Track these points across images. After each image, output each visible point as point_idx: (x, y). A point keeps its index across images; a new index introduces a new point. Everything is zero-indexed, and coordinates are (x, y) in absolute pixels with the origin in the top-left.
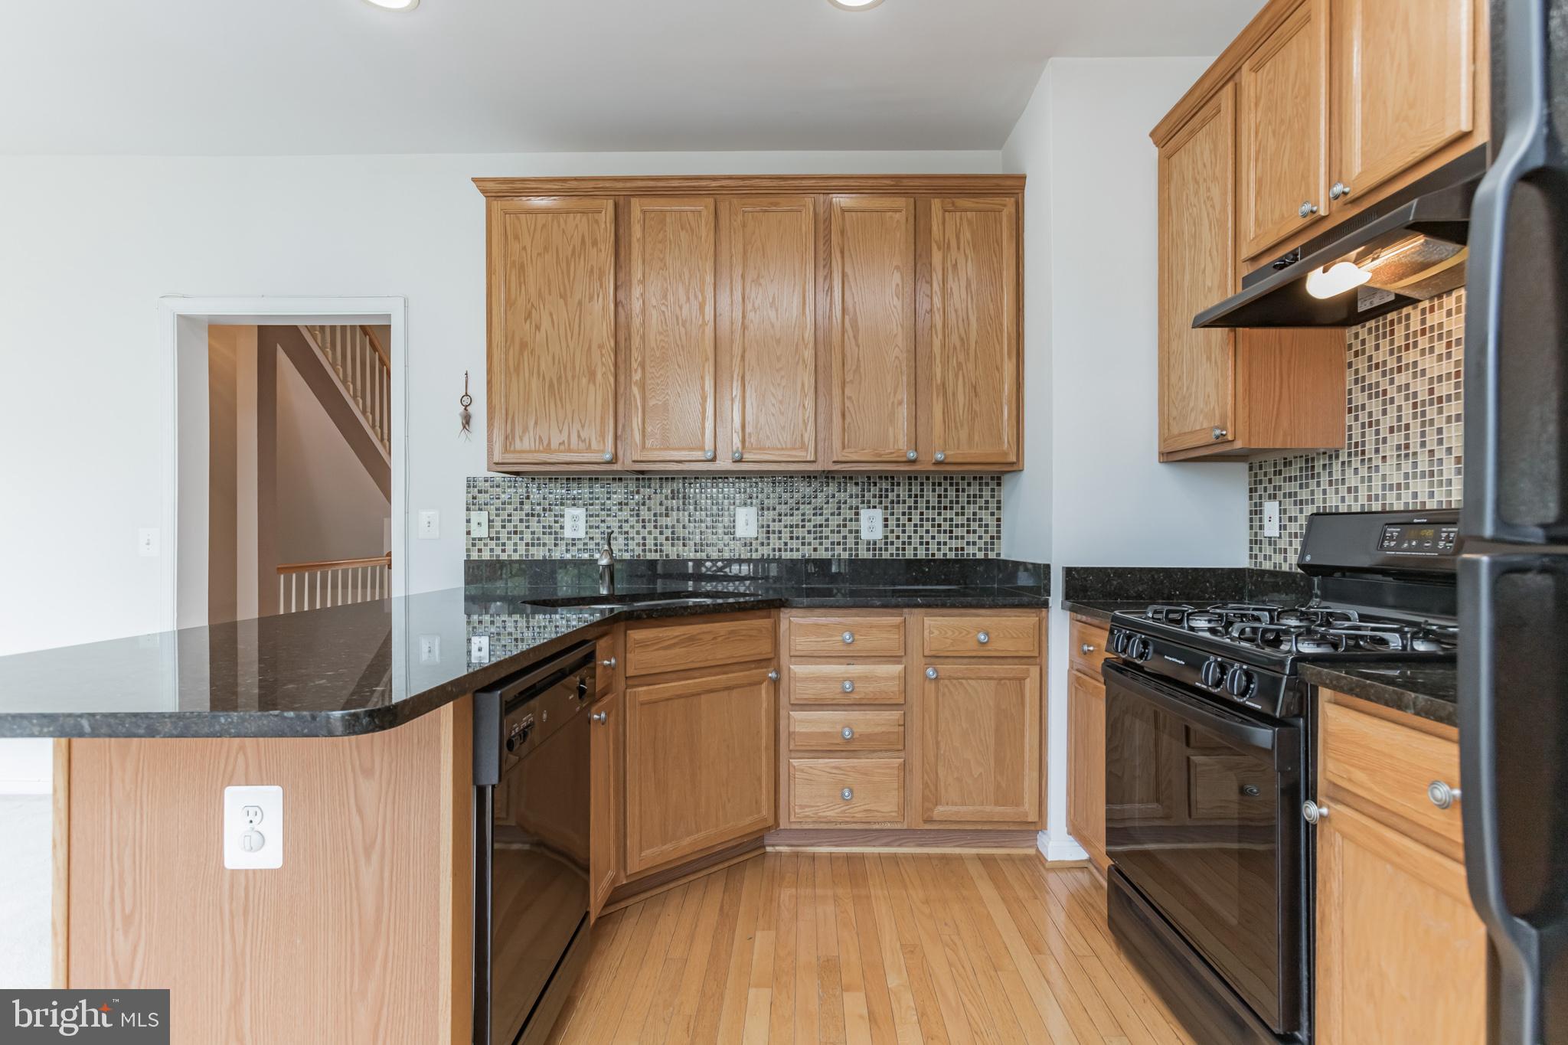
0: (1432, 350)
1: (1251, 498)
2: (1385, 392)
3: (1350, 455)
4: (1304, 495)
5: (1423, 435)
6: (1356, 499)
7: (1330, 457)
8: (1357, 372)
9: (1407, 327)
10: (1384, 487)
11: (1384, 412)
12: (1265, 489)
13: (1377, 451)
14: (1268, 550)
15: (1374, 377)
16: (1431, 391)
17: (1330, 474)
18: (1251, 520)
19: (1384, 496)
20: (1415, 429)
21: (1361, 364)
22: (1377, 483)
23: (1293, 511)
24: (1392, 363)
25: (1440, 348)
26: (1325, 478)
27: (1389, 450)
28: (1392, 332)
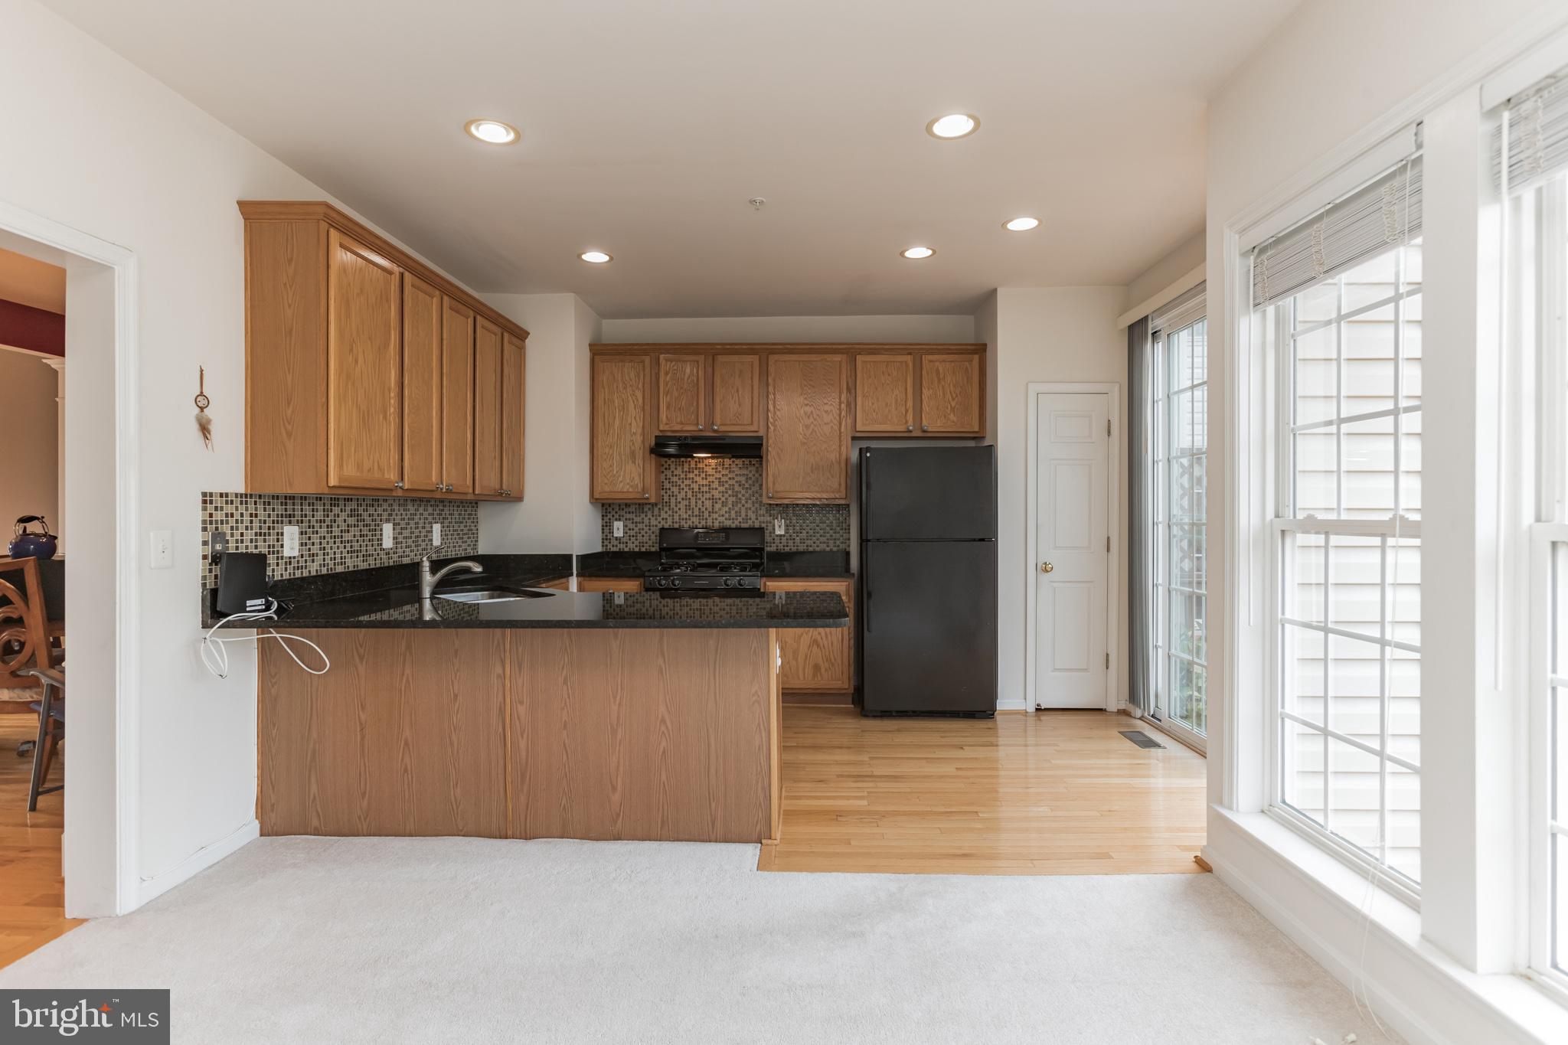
0: (699, 475)
1: (603, 519)
2: (680, 486)
3: (663, 505)
4: (638, 519)
5: (696, 502)
6: (666, 523)
7: (653, 505)
8: (666, 475)
9: (690, 465)
10: (680, 519)
11: (680, 493)
12: (613, 516)
13: (676, 506)
14: (616, 543)
15: (675, 479)
16: (699, 489)
17: (653, 512)
18: (603, 529)
19: (680, 522)
20: (693, 501)
21: (669, 473)
22: (676, 517)
23: (631, 526)
24: (683, 476)
25: (703, 475)
26: (650, 515)
27: (682, 506)
28: (683, 465)
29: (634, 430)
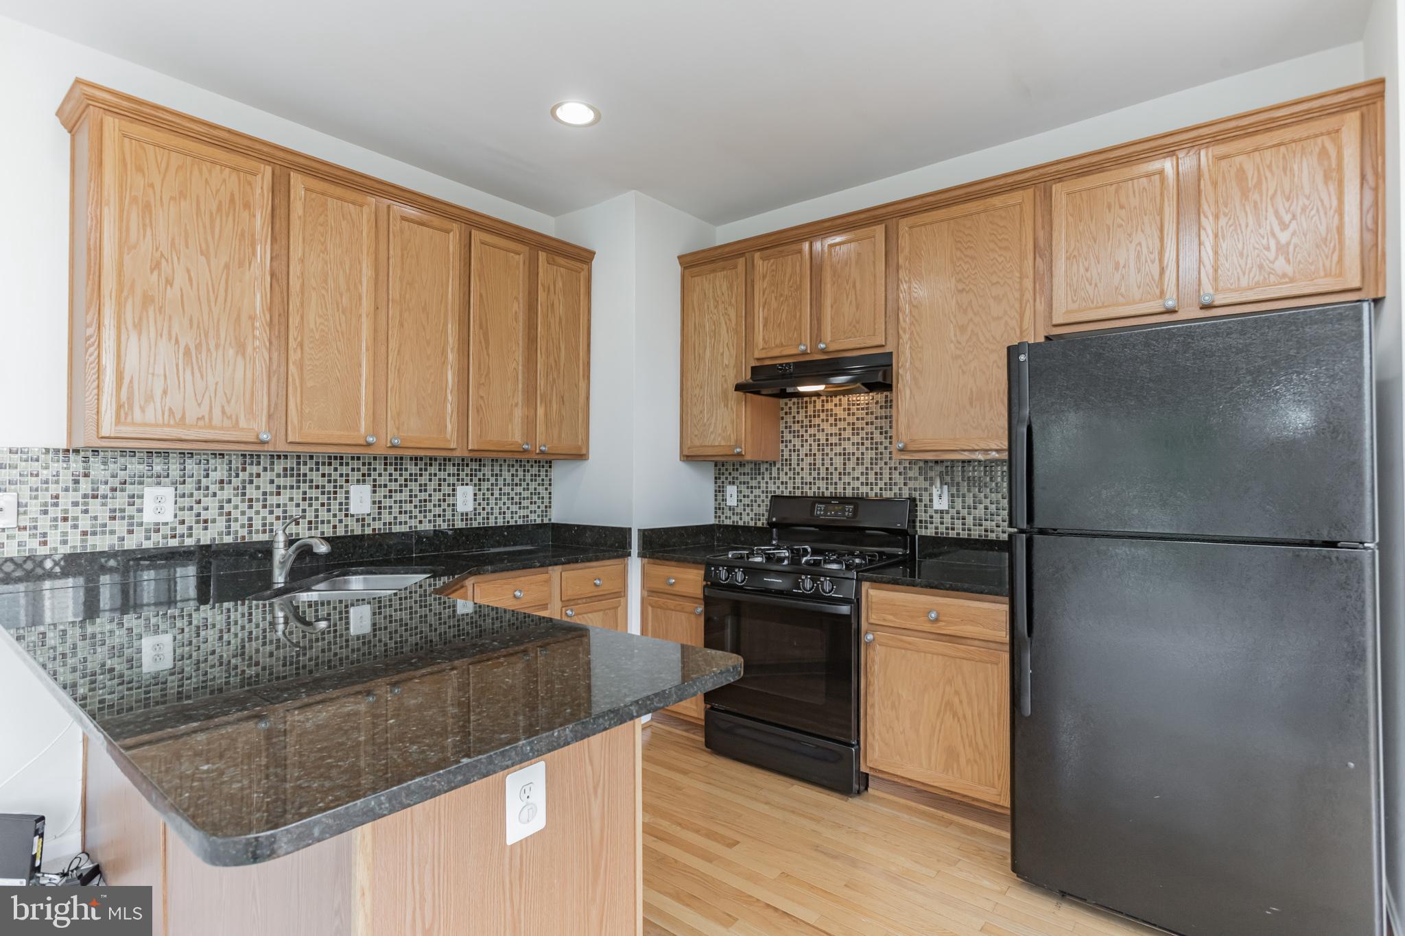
0: (827, 421)
1: (716, 483)
2: (802, 436)
3: (782, 465)
4: (754, 483)
5: (823, 460)
6: (786, 488)
7: (771, 464)
8: (786, 422)
9: (815, 407)
10: (802, 483)
11: (802, 446)
12: (727, 478)
13: (798, 465)
14: (729, 513)
15: (796, 427)
16: (827, 440)
17: (771, 474)
18: (716, 496)
19: (802, 488)
20: (819, 456)
21: (789, 419)
22: (798, 481)
23: (747, 492)
24: (806, 422)
25: (831, 420)
26: (767, 476)
27: (805, 465)
28: (806, 407)
29: (726, 362)
